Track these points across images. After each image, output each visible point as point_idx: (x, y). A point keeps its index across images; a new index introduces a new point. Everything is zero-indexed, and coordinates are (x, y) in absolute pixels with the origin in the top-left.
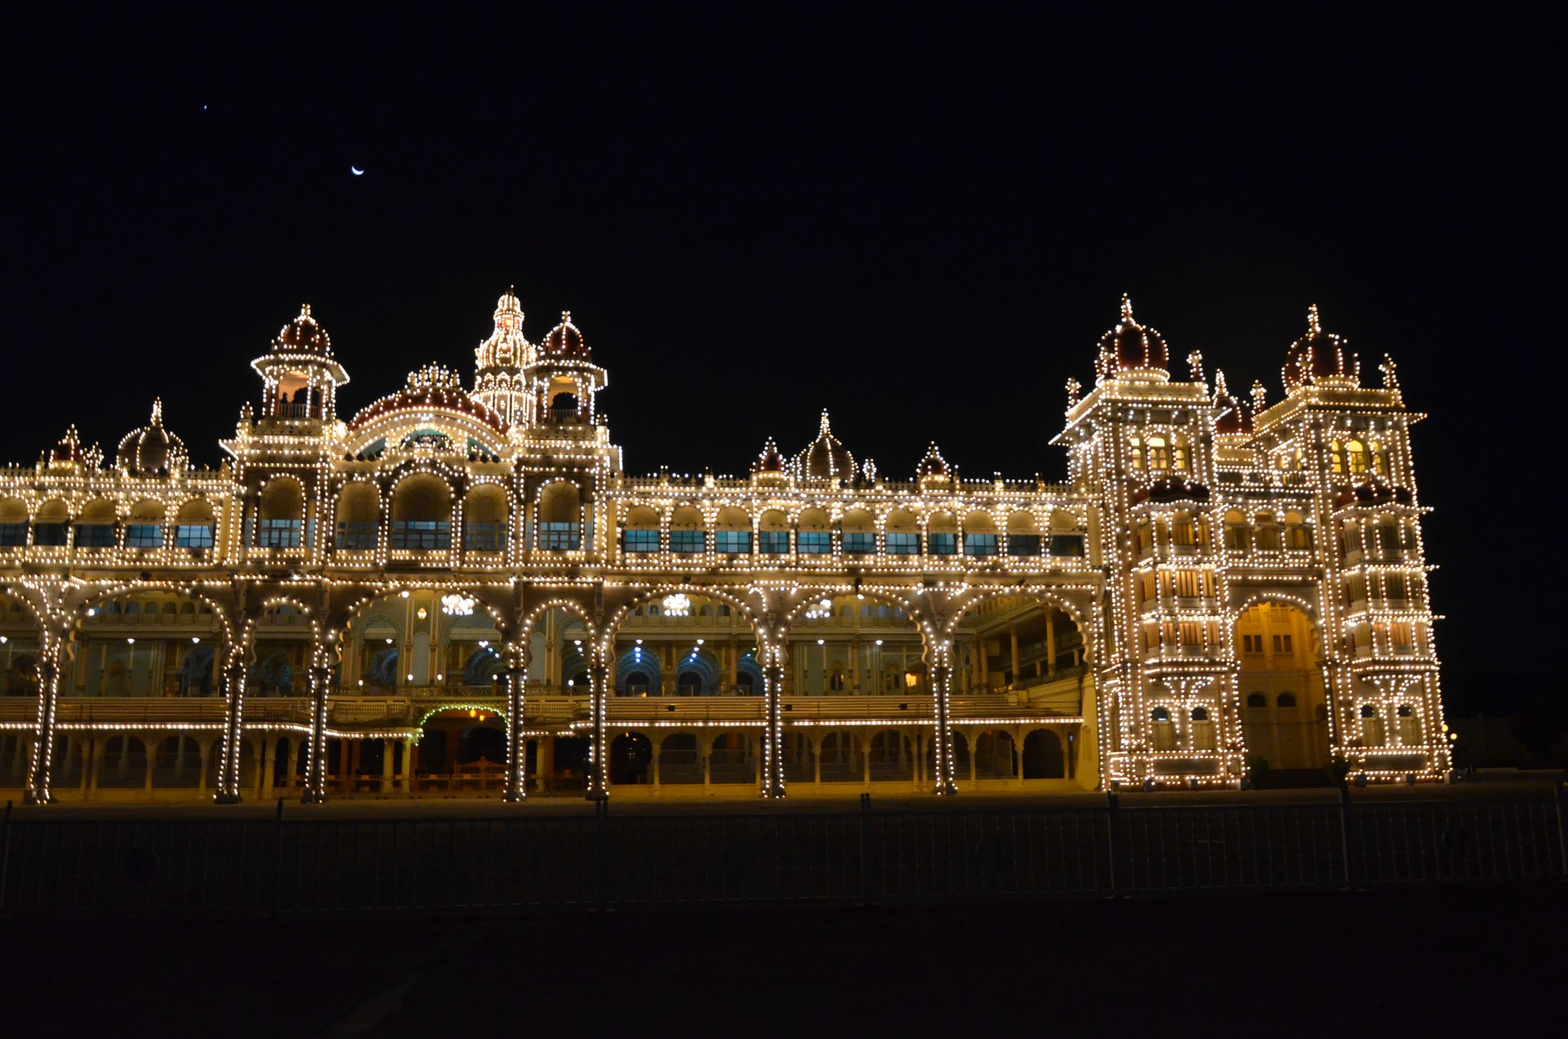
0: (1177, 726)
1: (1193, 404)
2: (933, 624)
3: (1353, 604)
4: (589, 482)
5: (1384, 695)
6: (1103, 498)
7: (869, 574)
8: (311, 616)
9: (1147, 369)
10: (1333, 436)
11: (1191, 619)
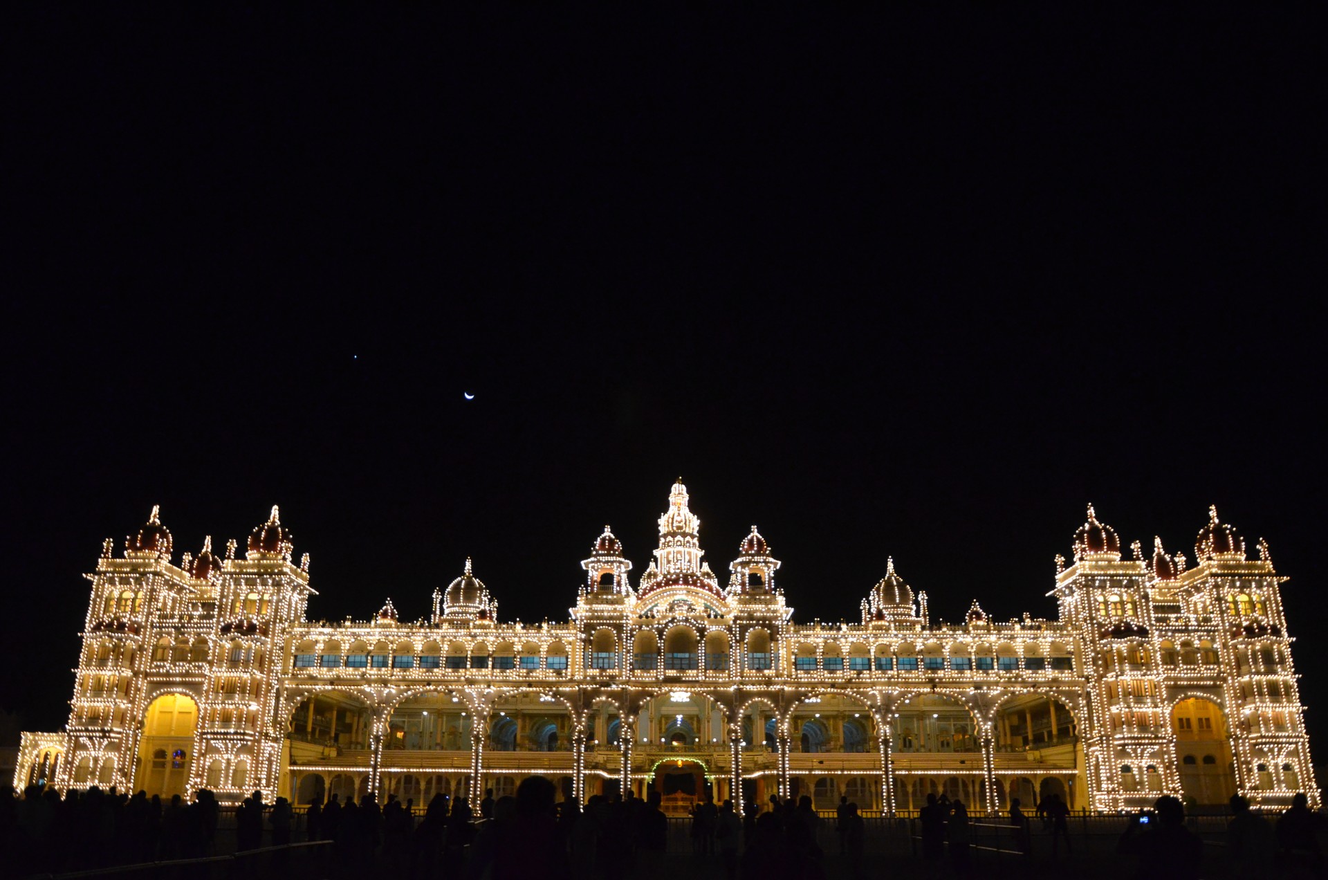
0: (1137, 777)
1: (1136, 575)
2: (980, 712)
3: (1248, 699)
4: (775, 629)
5: (1271, 757)
6: (1082, 634)
7: (941, 682)
8: (619, 708)
9: (1106, 553)
10: (1228, 592)
11: (1141, 710)
